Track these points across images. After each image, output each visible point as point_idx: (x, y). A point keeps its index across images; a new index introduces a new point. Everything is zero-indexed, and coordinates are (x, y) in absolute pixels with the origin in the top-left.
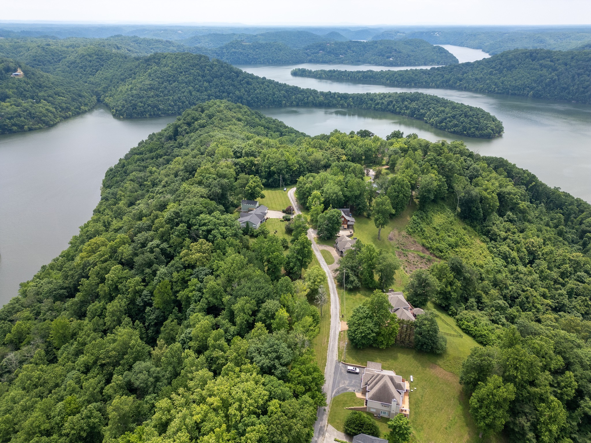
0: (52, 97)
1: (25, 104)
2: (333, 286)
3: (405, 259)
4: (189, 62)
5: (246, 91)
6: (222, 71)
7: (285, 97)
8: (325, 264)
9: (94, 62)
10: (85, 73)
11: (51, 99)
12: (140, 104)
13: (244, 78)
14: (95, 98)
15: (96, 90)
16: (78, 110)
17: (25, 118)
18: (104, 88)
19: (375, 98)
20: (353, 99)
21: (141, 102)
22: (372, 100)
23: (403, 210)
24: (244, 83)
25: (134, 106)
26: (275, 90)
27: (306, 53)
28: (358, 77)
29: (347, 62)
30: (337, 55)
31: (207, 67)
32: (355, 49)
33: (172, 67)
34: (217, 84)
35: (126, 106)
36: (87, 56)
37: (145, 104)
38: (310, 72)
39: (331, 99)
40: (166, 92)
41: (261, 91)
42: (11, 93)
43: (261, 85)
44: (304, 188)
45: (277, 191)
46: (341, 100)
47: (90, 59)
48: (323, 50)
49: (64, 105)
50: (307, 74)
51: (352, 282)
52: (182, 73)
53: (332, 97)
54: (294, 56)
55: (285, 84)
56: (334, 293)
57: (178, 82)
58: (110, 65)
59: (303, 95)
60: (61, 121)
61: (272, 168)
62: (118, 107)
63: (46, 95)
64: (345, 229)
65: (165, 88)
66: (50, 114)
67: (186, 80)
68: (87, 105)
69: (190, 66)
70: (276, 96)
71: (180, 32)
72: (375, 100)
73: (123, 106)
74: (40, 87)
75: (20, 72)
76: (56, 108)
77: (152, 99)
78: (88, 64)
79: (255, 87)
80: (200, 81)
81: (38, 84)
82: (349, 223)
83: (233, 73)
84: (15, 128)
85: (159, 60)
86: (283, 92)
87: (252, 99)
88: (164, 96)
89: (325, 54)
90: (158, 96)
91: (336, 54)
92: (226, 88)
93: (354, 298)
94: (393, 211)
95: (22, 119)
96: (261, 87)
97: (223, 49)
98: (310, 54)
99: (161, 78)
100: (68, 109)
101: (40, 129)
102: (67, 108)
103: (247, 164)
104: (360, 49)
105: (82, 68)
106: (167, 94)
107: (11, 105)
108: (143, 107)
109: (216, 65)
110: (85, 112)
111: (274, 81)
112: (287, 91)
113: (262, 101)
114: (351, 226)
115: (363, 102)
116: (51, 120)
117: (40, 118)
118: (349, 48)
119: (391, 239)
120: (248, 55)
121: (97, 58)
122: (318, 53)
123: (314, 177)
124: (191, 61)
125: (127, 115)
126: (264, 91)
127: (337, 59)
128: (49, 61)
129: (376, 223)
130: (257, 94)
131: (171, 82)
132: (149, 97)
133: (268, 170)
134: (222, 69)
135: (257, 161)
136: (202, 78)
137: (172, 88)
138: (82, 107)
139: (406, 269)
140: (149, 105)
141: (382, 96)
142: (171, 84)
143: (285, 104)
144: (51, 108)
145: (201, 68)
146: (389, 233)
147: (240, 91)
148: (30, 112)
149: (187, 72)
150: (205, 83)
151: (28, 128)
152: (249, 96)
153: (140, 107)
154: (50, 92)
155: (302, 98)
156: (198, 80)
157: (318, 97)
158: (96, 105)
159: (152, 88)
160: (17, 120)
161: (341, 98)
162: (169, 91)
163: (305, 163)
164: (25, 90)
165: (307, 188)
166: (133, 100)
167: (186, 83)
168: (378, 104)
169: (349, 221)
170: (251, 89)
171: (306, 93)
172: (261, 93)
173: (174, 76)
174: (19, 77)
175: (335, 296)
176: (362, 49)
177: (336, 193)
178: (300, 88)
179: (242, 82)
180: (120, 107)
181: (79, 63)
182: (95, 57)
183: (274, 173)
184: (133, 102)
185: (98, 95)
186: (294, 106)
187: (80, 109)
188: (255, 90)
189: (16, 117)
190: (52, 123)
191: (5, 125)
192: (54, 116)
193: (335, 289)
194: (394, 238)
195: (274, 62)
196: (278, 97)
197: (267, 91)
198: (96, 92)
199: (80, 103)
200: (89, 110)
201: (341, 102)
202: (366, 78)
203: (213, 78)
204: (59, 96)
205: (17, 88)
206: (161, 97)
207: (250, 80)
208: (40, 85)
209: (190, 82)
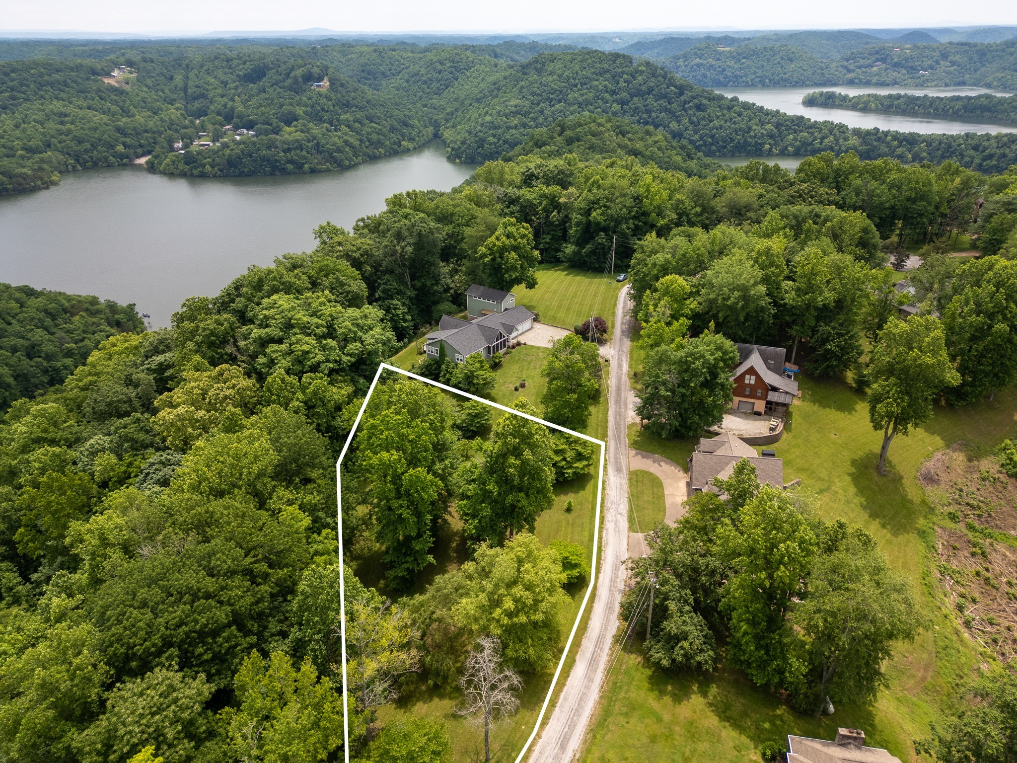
0: (360, 123)
1: (316, 130)
2: (605, 627)
3: (975, 565)
4: (593, 67)
5: (692, 123)
6: (652, 84)
7: (771, 136)
8: (624, 524)
9: (446, 73)
10: (428, 90)
11: (357, 125)
12: (491, 139)
13: (694, 98)
14: (431, 130)
15: (436, 117)
16: (396, 147)
17: (308, 153)
18: (448, 114)
19: (986, 144)
20: (929, 144)
21: (494, 136)
22: (976, 148)
23: (1002, 384)
24: (691, 108)
25: (481, 142)
26: (752, 122)
27: (846, 67)
28: (952, 108)
29: (933, 84)
30: (913, 70)
31: (625, 76)
32: (957, 58)
33: (560, 76)
34: (636, 108)
35: (468, 142)
36: (437, 64)
37: (499, 140)
38: (845, 98)
39: (875, 144)
40: (541, 120)
41: (722, 122)
42: (301, 112)
43: (725, 112)
44: (646, 265)
45: (597, 281)
46: (900, 146)
47: (440, 67)
48: (883, 60)
49: (375, 137)
50: (837, 102)
51: (673, 640)
52: (576, 86)
53: (879, 139)
54: (819, 71)
55: (778, 112)
56: (593, 662)
57: (565, 103)
58: (468, 78)
59: (812, 133)
60: (364, 162)
61: (594, 214)
62: (455, 143)
63: (351, 119)
64: (758, 414)
65: (542, 112)
66: (347, 149)
67: (581, 99)
68: (414, 140)
69: (594, 73)
70: (752, 133)
71: (617, 40)
72: (985, 148)
73: (463, 143)
74: (347, 106)
75: (326, 83)
76: (361, 141)
77: (513, 131)
78: (436, 75)
79: (713, 114)
80: (607, 102)
81: (345, 102)
82: (773, 397)
83: (673, 88)
84: (290, 167)
85: (544, 65)
86: (769, 127)
87: (701, 138)
88: (536, 127)
89: (886, 69)
90: (524, 126)
91: (912, 68)
92: (654, 115)
93: (667, 717)
94: (953, 377)
95: (304, 153)
96: (724, 115)
97: (679, 59)
98: (852, 67)
99: (538, 95)
100: (380, 144)
101: (328, 171)
102: (379, 141)
103: (541, 203)
104: (971, 59)
105: (425, 82)
106: (542, 124)
107: (297, 131)
108: (495, 143)
109: (643, 72)
110: (407, 152)
111: (754, 104)
112: (778, 125)
113: (721, 143)
114: (781, 409)
115: (953, 152)
116: (346, 159)
117: (330, 154)
118: (944, 56)
119: (930, 479)
120: (724, 70)
121: (451, 67)
122: (870, 66)
123: (690, 237)
124: (597, 65)
125: (466, 158)
126: (728, 124)
127: (913, 78)
128: (383, 73)
129: (873, 411)
130: (713, 128)
131: (553, 102)
132: (508, 128)
133: (584, 220)
134: (653, 79)
135: (569, 196)
136: (611, 95)
137: (553, 112)
138: (403, 143)
139: (969, 612)
140: (505, 142)
141: (1005, 139)
142: (553, 106)
143: (770, 150)
144: (351, 140)
145: (614, 77)
146: (928, 457)
147: (679, 122)
148: (318, 143)
149: (585, 84)
150: (615, 105)
151: (310, 168)
152: (696, 132)
153: (490, 144)
154: (360, 115)
155: (810, 140)
156: (602, 99)
157: (846, 139)
158: (430, 141)
159: (518, 113)
160: (296, 155)
161: (900, 142)
162: (546, 119)
163: (698, 209)
164: (323, 109)
165: (654, 265)
166: (481, 131)
167: (580, 105)
168: (991, 156)
169: (775, 389)
170: (703, 119)
171: (821, 130)
172: (721, 127)
173: (561, 92)
174: (321, 90)
175: (589, 679)
176: (976, 59)
177: (744, 289)
178: (809, 120)
179: (687, 106)
180: (459, 143)
181: (422, 75)
182: (448, 65)
183: (599, 228)
184: (481, 134)
185: (436, 125)
186: (788, 155)
187: (400, 146)
188: (711, 121)
189: (296, 148)
190: (347, 163)
191: (276, 161)
192: (355, 152)
193: (609, 640)
194: (944, 477)
195: (775, 83)
196: (755, 136)
197: (735, 123)
198: (436, 121)
199: (403, 136)
200: (415, 148)
201: (899, 151)
202: (973, 110)
203: (632, 96)
204: (372, 122)
205: (312, 107)
206: (530, 127)
207: (705, 101)
208: (348, 102)
209: (588, 103)
